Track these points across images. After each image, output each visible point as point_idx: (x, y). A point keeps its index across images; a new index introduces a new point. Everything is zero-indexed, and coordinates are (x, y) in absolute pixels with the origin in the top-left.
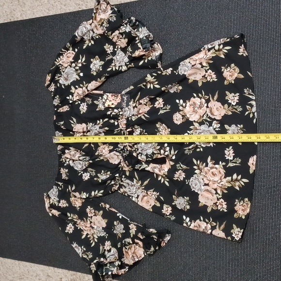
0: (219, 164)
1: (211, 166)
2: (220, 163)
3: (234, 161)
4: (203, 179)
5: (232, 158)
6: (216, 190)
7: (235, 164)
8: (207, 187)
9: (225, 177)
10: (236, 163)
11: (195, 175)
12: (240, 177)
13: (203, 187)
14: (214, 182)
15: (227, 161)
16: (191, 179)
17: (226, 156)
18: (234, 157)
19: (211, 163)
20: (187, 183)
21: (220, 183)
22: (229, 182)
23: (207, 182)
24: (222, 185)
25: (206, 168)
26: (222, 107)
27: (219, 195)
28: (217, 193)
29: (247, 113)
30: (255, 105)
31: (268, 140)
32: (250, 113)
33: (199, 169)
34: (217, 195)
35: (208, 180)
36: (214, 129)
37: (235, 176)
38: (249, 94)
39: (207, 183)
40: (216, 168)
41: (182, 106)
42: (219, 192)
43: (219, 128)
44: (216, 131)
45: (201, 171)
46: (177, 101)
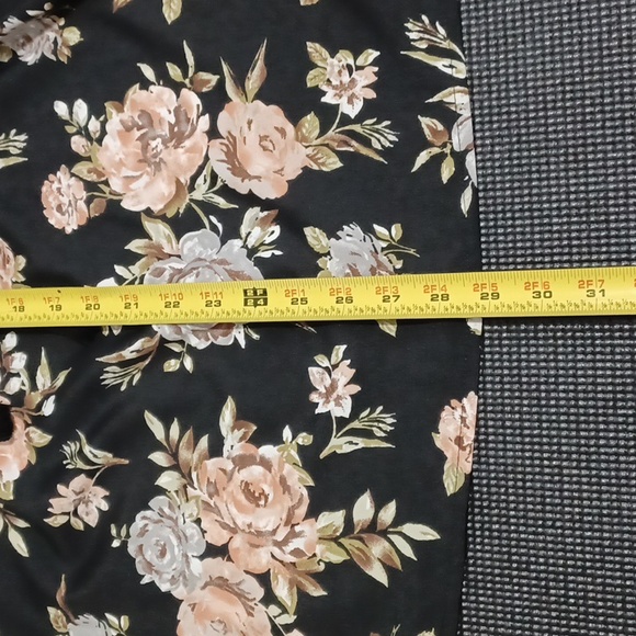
0: (277, 440)
1: (237, 452)
2: (287, 433)
3: (356, 424)
4: (198, 521)
5: (344, 410)
6: (264, 579)
7: (361, 443)
8: (217, 566)
9: (313, 512)
10: (367, 434)
11: (157, 502)
12: (389, 513)
13: (197, 566)
14: (257, 537)
15: (323, 427)
16: (139, 522)
17: (314, 397)
18: (359, 403)
19: (239, 433)
20: (116, 544)
21: (286, 541)
22: (335, 540)
23: (217, 537)
24: (297, 552)
25: (212, 464)
26: (290, 128)
27: (285, 611)
28: (270, 598)
29: (423, 158)
30: (466, 113)
31: (543, 308)
32: (437, 160)
33: (176, 467)
34: (274, 610)
35: (224, 526)
36: (251, 252)
37: (364, 507)
38: (433, 50)
39: (219, 543)
40: (266, 464)
41: (84, 132)
42: (282, 590)
43: (276, 244)
44: (260, 262)
45: (187, 476)
46: (61, 108)
